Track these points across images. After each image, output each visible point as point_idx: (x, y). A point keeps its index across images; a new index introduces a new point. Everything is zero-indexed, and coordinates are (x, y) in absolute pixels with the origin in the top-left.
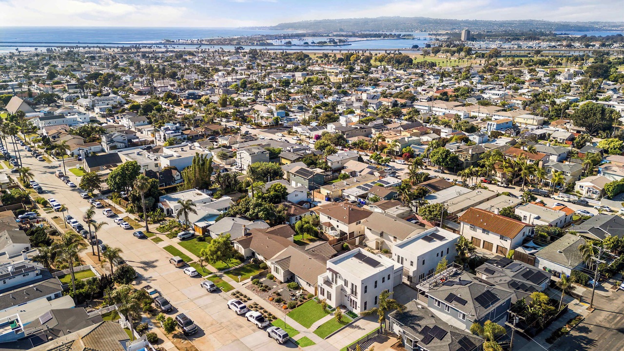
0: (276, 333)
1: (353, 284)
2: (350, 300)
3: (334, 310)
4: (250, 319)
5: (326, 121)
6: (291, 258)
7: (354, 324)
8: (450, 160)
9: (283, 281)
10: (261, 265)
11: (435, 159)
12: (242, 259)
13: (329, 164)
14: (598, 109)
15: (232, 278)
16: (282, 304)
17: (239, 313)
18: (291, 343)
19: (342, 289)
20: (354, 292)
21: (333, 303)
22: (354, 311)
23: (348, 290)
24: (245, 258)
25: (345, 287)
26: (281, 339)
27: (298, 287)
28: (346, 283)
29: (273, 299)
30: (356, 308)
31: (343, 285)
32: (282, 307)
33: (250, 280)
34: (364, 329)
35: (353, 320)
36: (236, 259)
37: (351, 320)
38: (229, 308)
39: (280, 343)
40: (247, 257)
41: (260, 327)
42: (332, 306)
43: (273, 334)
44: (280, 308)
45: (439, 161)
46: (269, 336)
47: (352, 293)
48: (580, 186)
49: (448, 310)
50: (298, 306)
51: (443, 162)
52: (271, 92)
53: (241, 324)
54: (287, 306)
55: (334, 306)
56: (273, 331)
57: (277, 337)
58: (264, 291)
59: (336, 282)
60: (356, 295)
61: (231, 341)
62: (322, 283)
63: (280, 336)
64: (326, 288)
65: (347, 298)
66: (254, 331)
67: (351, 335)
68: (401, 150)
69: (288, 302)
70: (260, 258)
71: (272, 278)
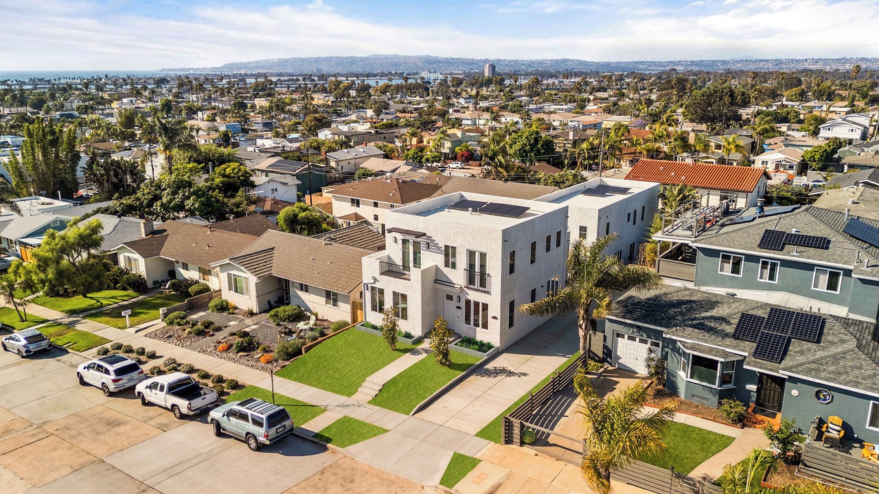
0: (244, 417)
1: (471, 254)
2: (463, 304)
3: (419, 341)
4: (151, 396)
5: (315, 129)
6: (275, 251)
7: (490, 366)
8: (542, 146)
9: (255, 310)
10: (192, 289)
11: (517, 148)
12: (138, 285)
13: (333, 164)
14: (725, 91)
15: (106, 323)
16: (257, 354)
17: (112, 387)
18: (299, 442)
19: (436, 281)
20: (476, 276)
21: (413, 324)
22: (481, 335)
23: (458, 277)
24: (150, 284)
25: (447, 271)
26: (260, 432)
27: (300, 316)
28: (449, 253)
29: (231, 346)
30: (485, 326)
31: (441, 264)
32: (258, 360)
33: (160, 320)
34: (525, 375)
35: (485, 356)
36: (124, 289)
37: (477, 357)
38: (83, 383)
39: (261, 448)
40: (155, 283)
41: (185, 411)
42: (412, 334)
43: (233, 424)
44: (250, 363)
45: (525, 151)
46: (220, 432)
47: (471, 280)
48: (763, 162)
49: (772, 277)
50: (308, 349)
51: (531, 150)
52: (215, 115)
53: (118, 416)
54: (274, 355)
55: (417, 332)
56: (231, 413)
57: (250, 427)
58: (201, 333)
59: (417, 262)
60: (483, 284)
61: (68, 470)
62: (377, 274)
63: (257, 423)
64: (390, 285)
65: (454, 303)
66: (164, 428)
67: (490, 392)
68: (452, 150)
69: (276, 347)
70: (192, 274)
71: (224, 308)
